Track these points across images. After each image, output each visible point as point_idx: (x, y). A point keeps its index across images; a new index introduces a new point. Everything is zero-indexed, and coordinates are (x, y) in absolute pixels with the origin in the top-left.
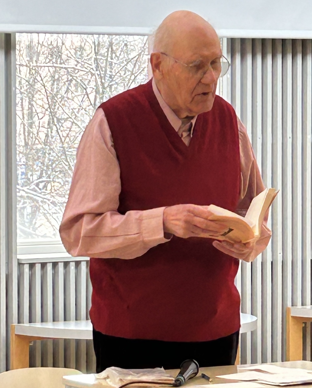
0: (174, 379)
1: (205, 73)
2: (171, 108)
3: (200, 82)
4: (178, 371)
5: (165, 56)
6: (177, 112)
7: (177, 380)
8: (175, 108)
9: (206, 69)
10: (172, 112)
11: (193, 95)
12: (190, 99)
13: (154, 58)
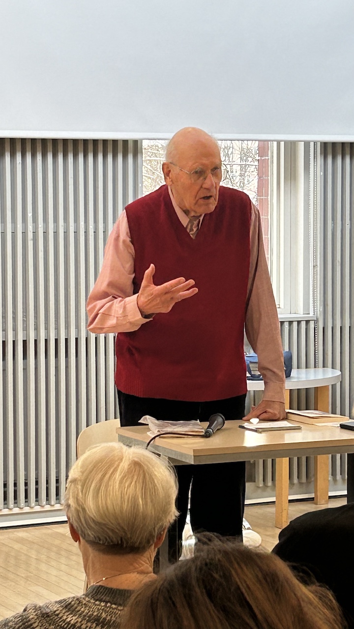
0: (203, 431)
1: (205, 179)
2: (182, 209)
3: (201, 187)
4: (208, 423)
5: (172, 165)
6: (186, 212)
7: (207, 432)
8: (184, 209)
9: (206, 175)
10: (183, 212)
11: (197, 199)
12: (194, 202)
13: (165, 167)
